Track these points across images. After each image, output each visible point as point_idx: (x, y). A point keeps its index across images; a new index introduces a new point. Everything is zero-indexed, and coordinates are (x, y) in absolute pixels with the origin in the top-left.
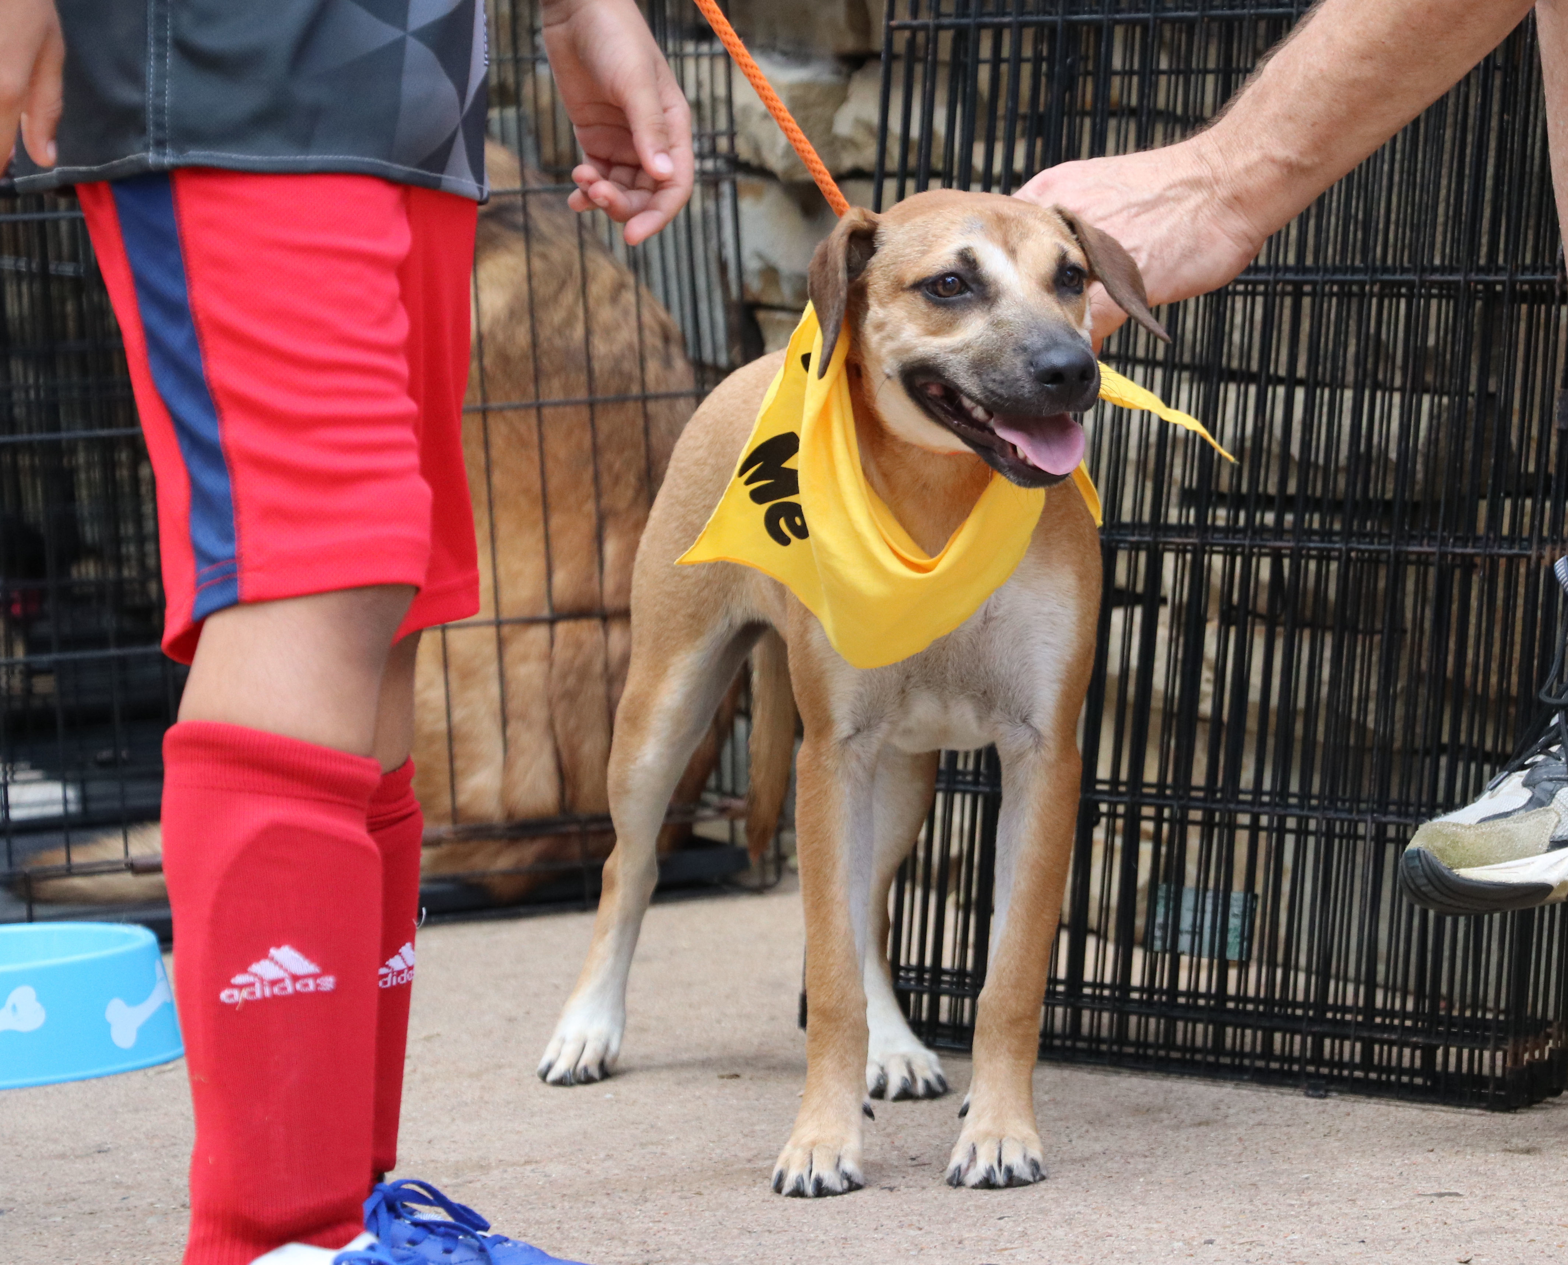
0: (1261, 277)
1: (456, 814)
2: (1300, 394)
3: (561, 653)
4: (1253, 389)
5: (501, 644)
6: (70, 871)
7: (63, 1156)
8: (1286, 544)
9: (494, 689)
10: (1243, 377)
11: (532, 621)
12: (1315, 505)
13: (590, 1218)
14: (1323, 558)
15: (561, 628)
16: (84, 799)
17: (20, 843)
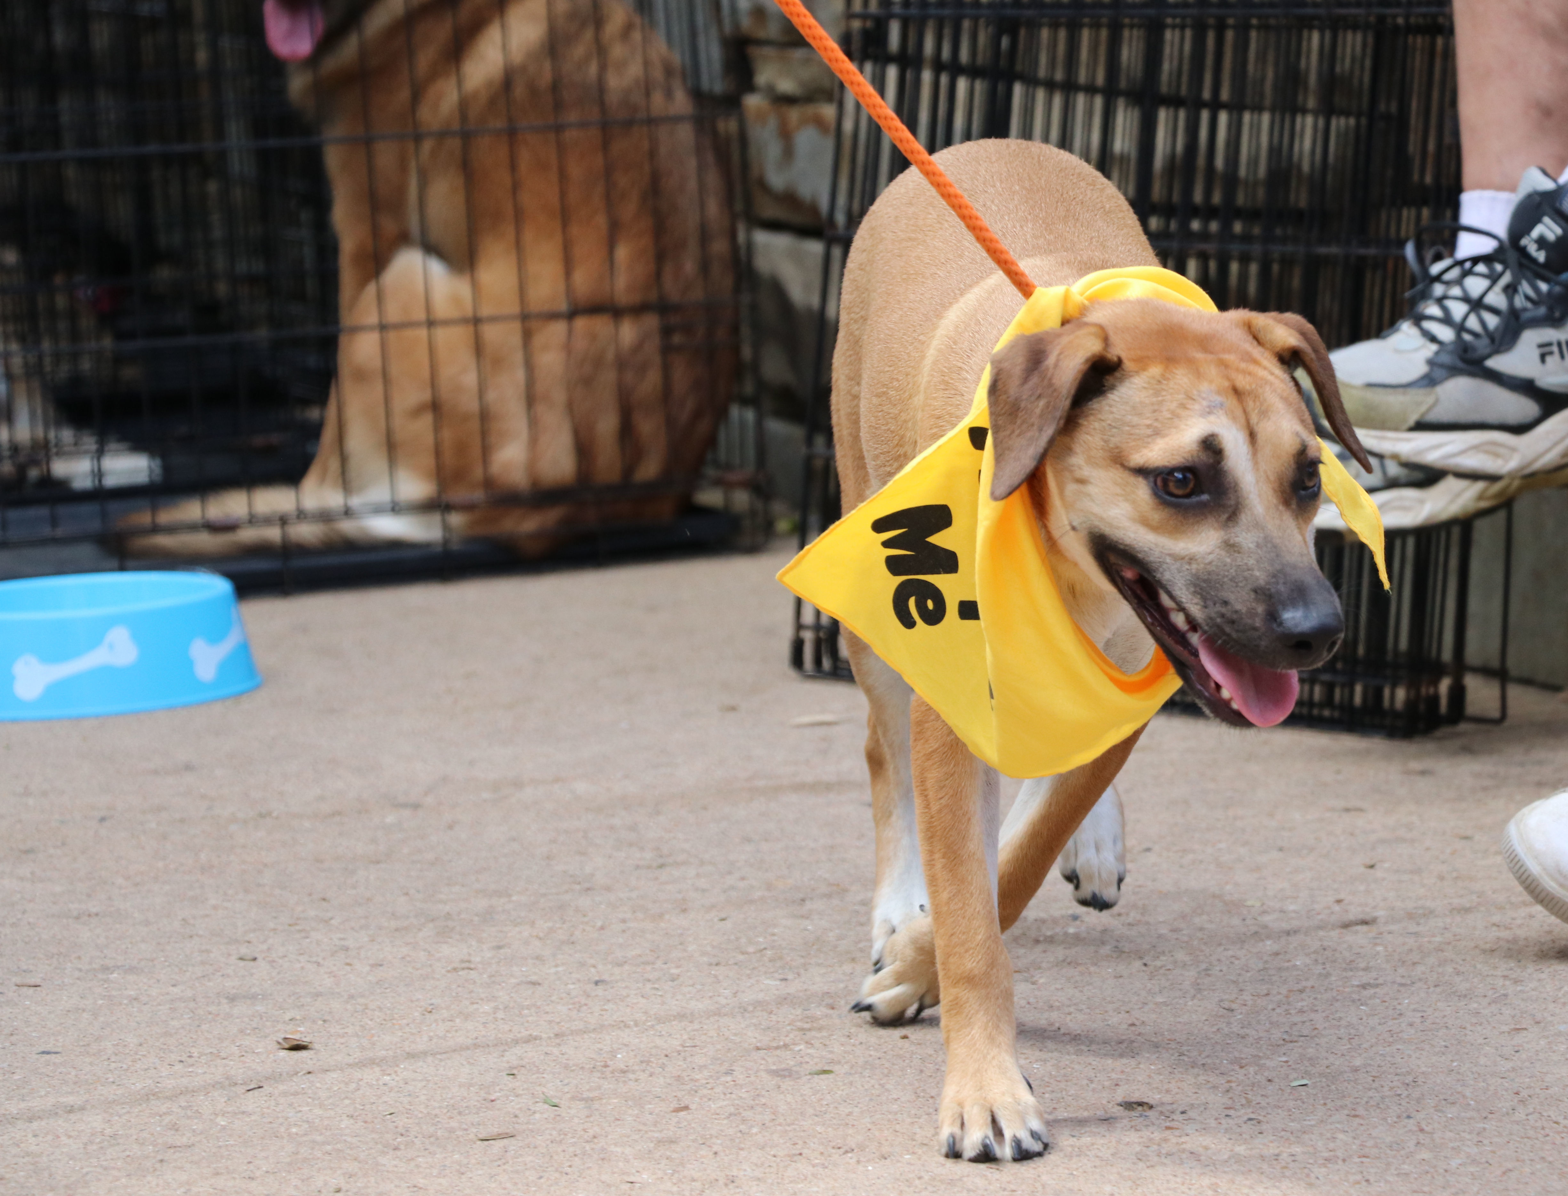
0: (1190, 11)
1: (488, 483)
2: (1223, 118)
3: (580, 344)
4: (1182, 114)
5: (527, 336)
6: (156, 529)
7: (156, 772)
8: (1210, 247)
9: (520, 375)
10: (1174, 102)
11: (553, 316)
12: (1239, 213)
13: (612, 828)
14: (1245, 260)
15: (581, 323)
16: (167, 469)
17: (114, 506)
